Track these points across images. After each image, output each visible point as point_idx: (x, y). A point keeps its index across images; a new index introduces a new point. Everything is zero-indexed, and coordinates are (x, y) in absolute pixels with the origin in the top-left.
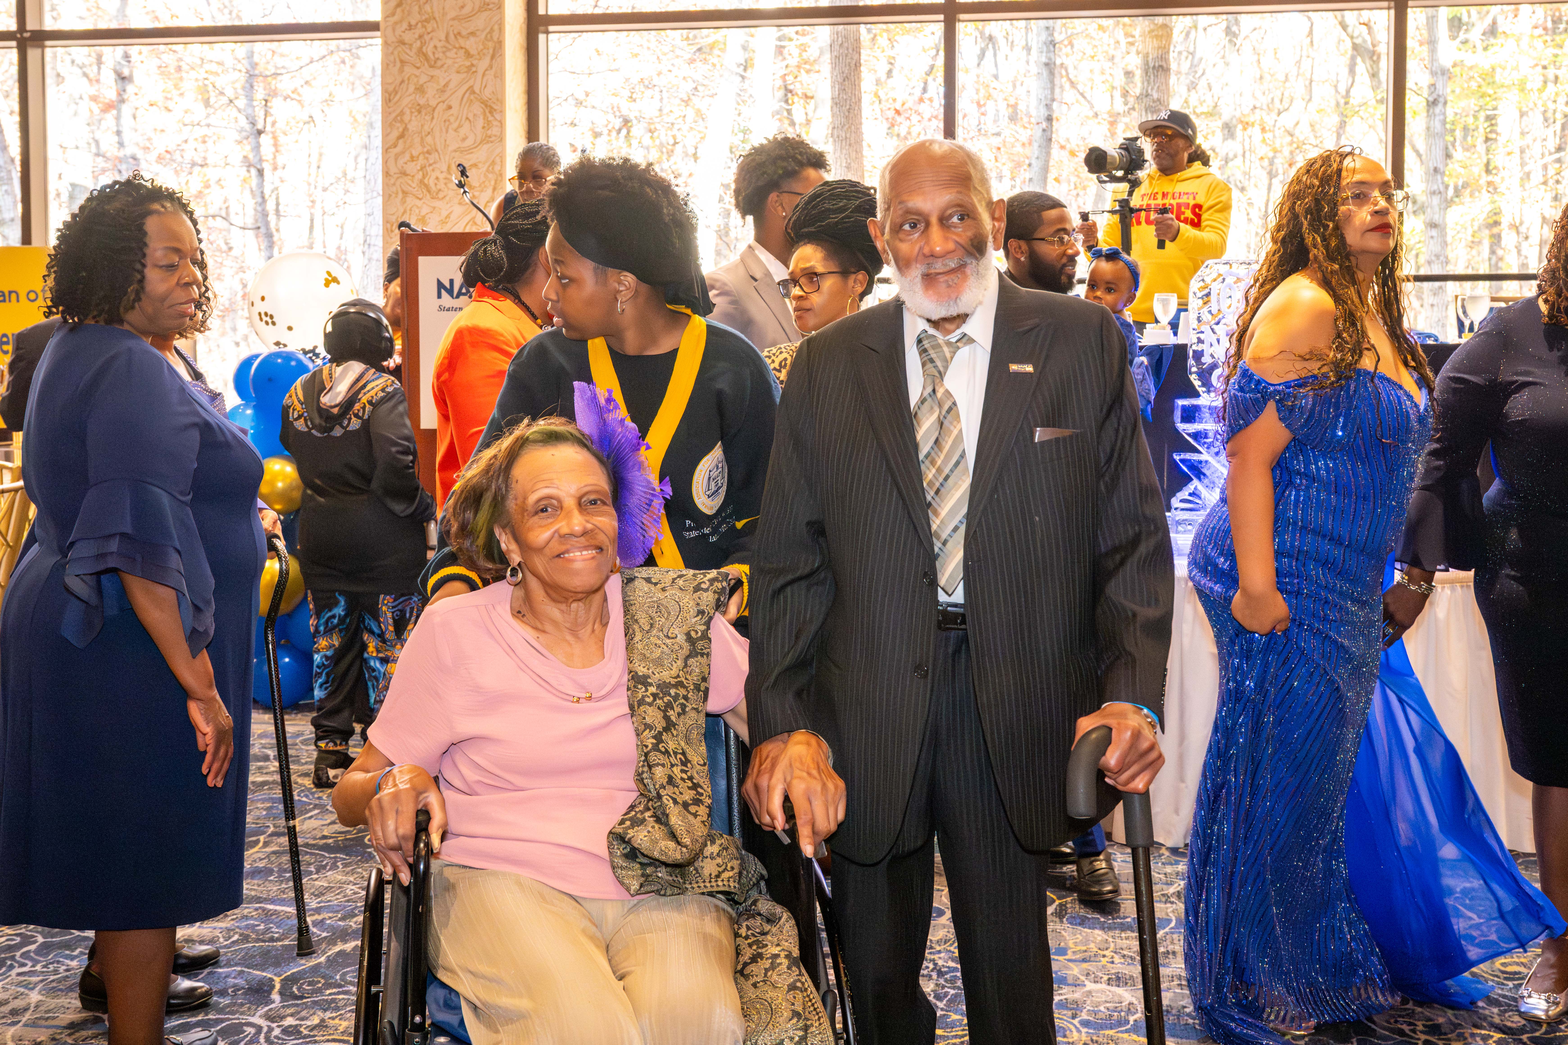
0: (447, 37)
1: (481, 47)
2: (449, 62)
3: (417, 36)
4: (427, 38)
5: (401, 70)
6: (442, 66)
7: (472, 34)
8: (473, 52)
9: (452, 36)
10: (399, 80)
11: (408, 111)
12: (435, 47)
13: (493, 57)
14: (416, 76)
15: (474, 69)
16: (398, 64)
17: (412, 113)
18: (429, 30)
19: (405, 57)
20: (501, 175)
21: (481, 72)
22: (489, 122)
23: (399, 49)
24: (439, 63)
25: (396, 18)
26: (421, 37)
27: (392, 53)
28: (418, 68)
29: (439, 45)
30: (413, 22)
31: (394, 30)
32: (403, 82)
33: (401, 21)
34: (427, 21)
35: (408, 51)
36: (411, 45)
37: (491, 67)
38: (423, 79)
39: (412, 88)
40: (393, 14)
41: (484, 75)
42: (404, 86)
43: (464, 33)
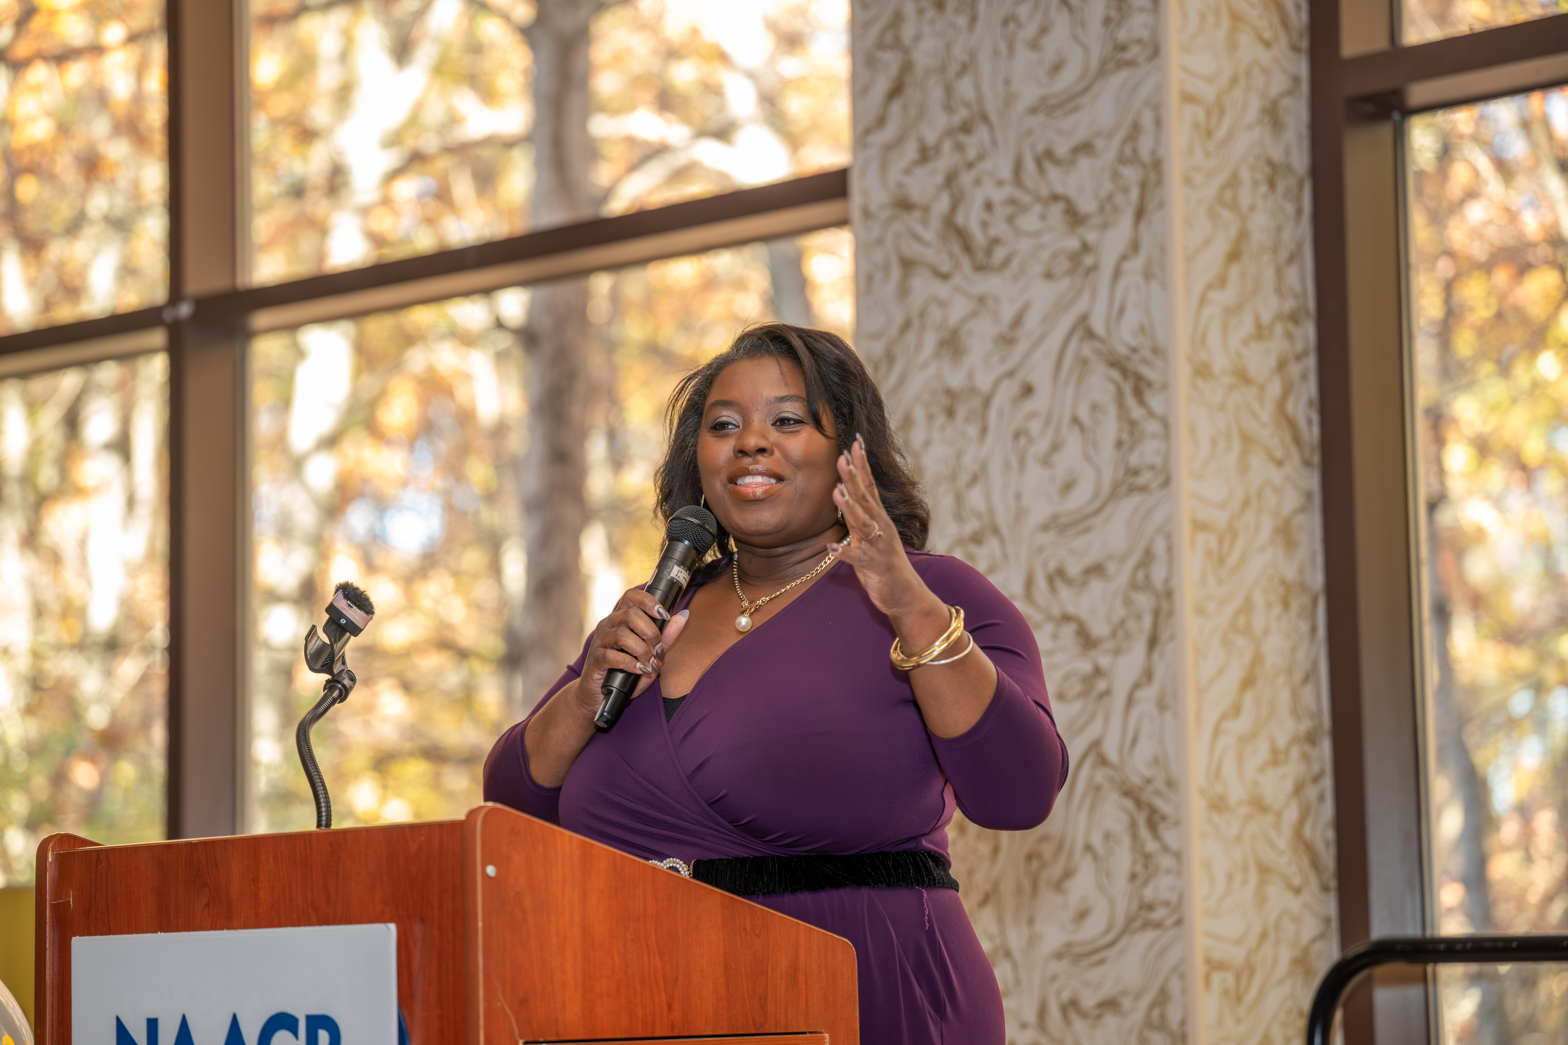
0: (1018, 168)
1: (1108, 186)
2: (1025, 245)
3: (939, 179)
4: (966, 179)
5: (904, 291)
6: (1006, 262)
7: (1085, 148)
8: (1086, 205)
9: (1030, 164)
10: (899, 319)
11: (919, 414)
12: (988, 206)
13: (1140, 213)
14: (943, 304)
15: (1089, 260)
16: (896, 272)
17: (931, 418)
18: (972, 154)
19: (913, 249)
20: (1169, 594)
21: (1108, 259)
22: (1133, 425)
23: (897, 226)
24: (999, 254)
25: (888, 133)
26: (951, 179)
27: (880, 242)
28: (944, 277)
29: (998, 195)
30: (931, 138)
31: (884, 166)
32: (907, 325)
33: (899, 141)
34: (966, 128)
35: (919, 228)
36: (926, 209)
37: (1135, 246)
38: (959, 308)
39: (930, 341)
40: (881, 121)
41: (1117, 273)
42: (911, 337)
43: (1062, 149)
